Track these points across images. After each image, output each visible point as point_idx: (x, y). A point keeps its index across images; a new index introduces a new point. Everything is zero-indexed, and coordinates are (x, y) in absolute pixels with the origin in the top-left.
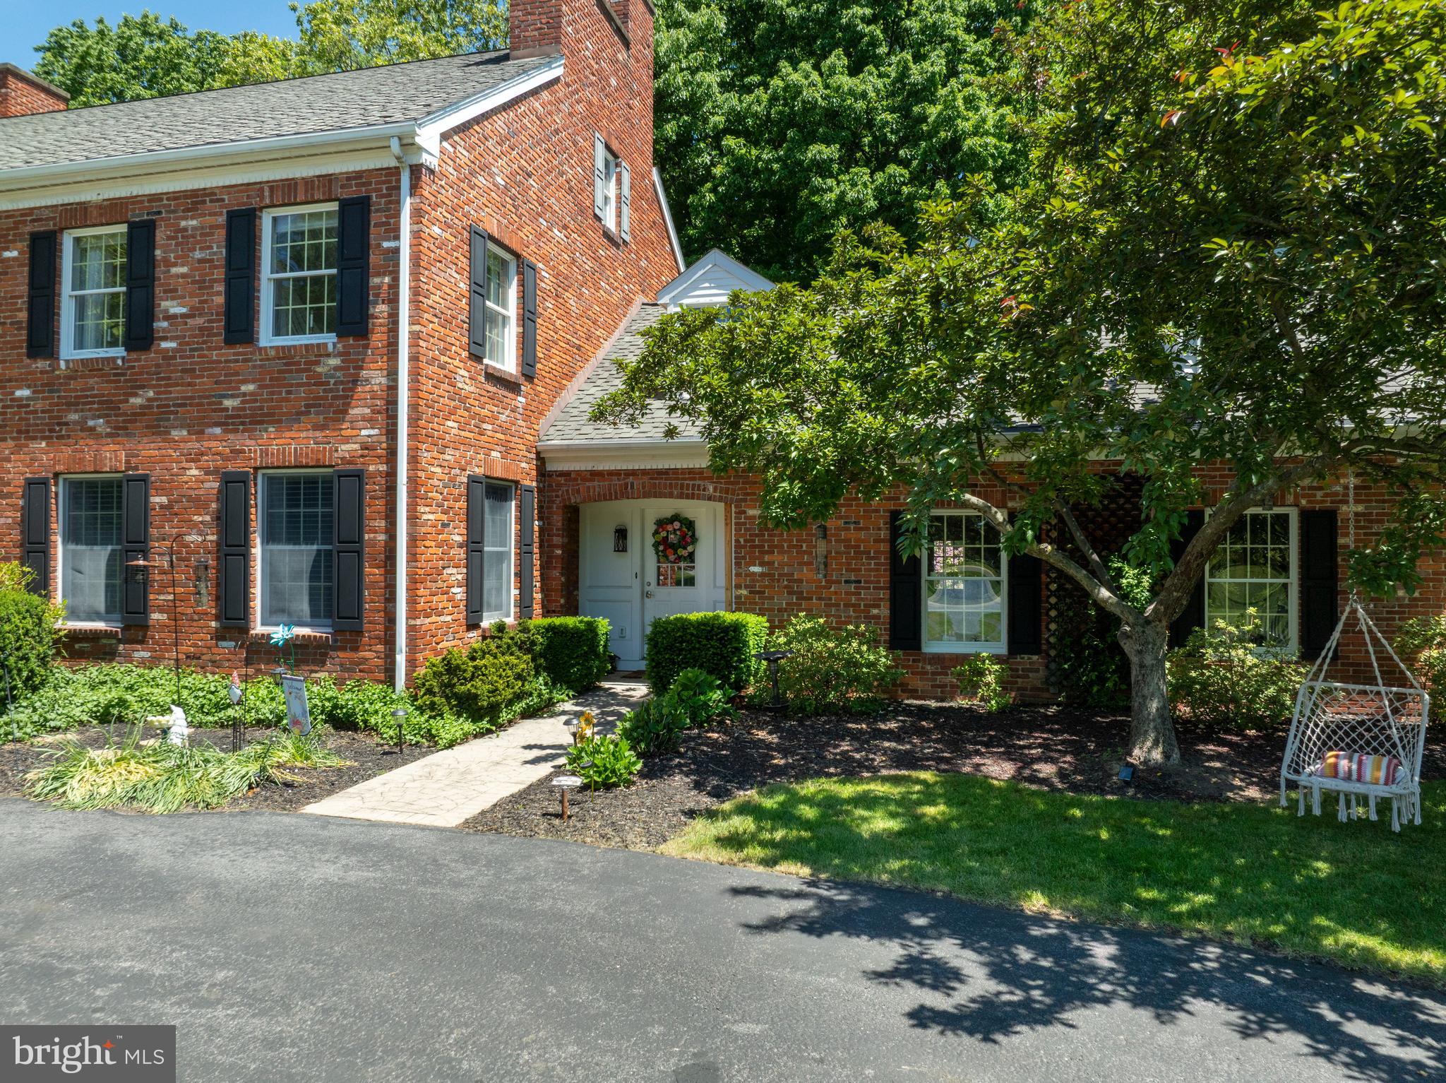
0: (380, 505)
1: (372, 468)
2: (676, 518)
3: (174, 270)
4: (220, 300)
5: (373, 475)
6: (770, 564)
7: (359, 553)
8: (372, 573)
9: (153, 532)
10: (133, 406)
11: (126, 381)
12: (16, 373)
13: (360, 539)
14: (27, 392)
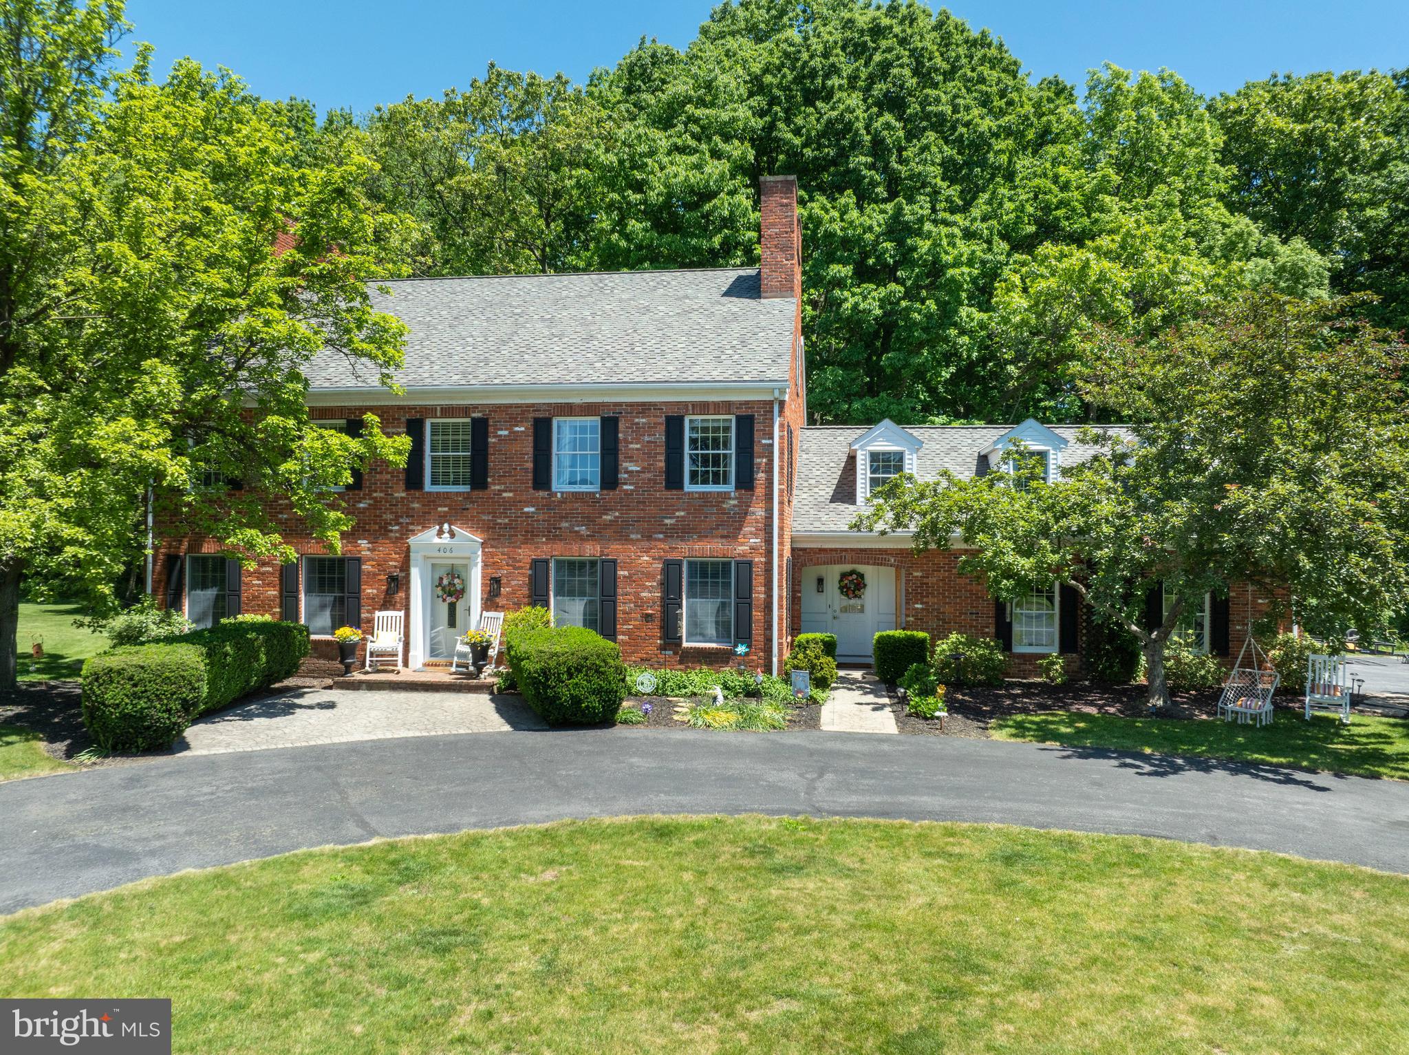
0: (761, 579)
1: (756, 559)
2: (853, 572)
3: (631, 446)
4: (662, 464)
5: (757, 563)
6: (926, 603)
7: (750, 605)
8: (757, 615)
9: (620, 591)
10: (605, 520)
11: (601, 506)
12: (524, 497)
13: (750, 597)
14: (532, 509)
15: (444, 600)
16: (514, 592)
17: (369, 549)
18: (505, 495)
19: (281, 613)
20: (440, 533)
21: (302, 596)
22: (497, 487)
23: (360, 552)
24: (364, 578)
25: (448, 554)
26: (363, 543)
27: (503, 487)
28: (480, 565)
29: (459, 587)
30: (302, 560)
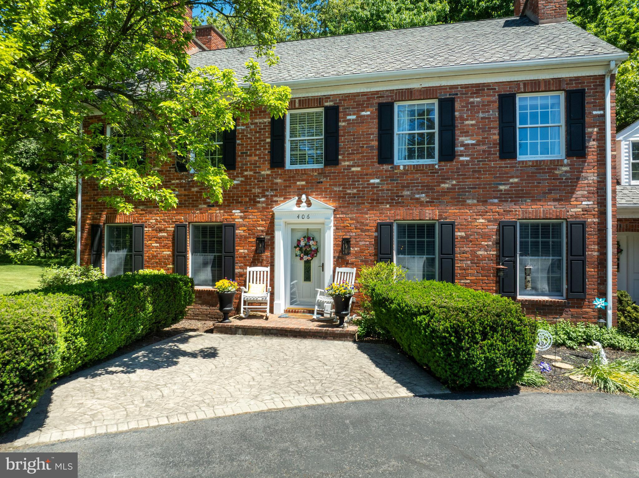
0: (595, 238)
1: (589, 220)
3: (467, 122)
4: (497, 137)
5: (590, 224)
7: (583, 262)
8: (591, 271)
9: (457, 250)
10: (443, 188)
11: (438, 176)
12: (370, 171)
13: (584, 254)
14: (377, 181)
15: (301, 258)
16: (362, 251)
17: (241, 217)
18: (353, 169)
19: (173, 269)
20: (299, 203)
21: (190, 255)
22: (347, 163)
23: (234, 219)
24: (237, 240)
25: (306, 220)
26: (237, 213)
27: (351, 163)
28: (332, 228)
29: (314, 248)
30: (189, 227)
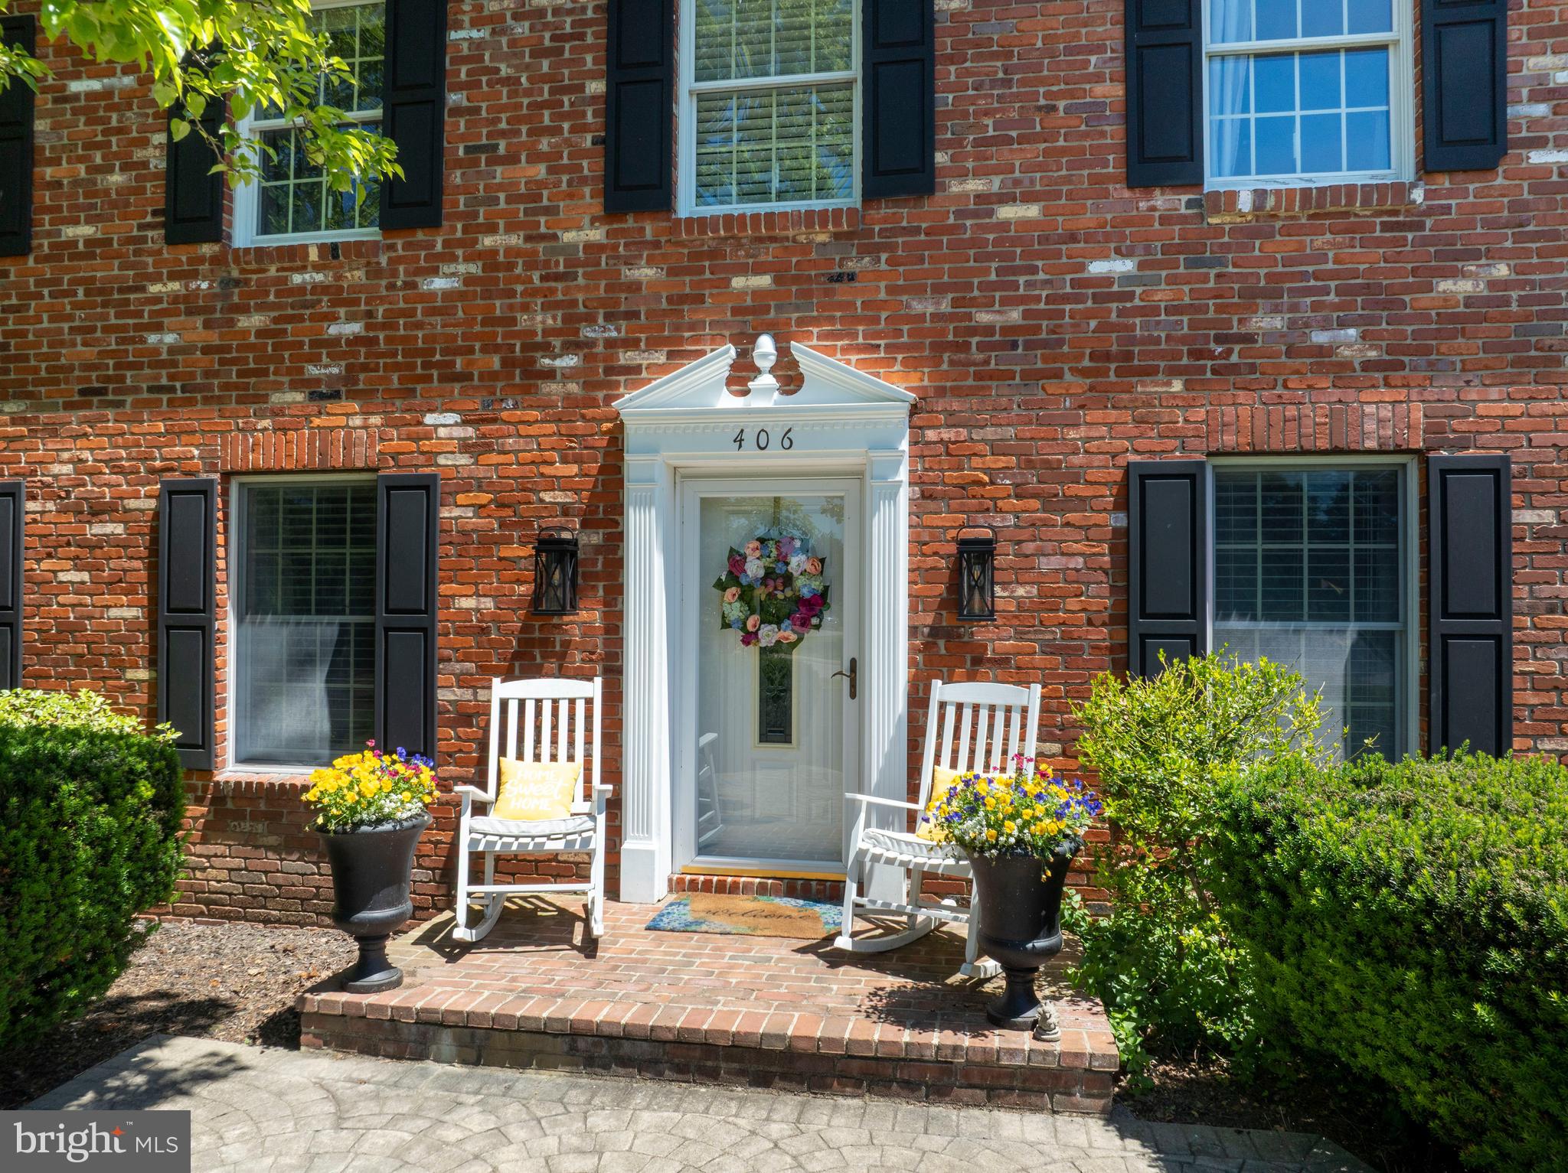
9: (1520, 593)
10: (1447, 299)
12: (1088, 219)
14: (1124, 266)
15: (749, 638)
16: (1048, 601)
17: (465, 447)
18: (1007, 212)
19: (153, 684)
20: (741, 375)
21: (228, 625)
22: (974, 185)
23: (431, 456)
24: (446, 553)
25: (775, 459)
26: (445, 424)
27: (995, 184)
28: (904, 494)
29: (805, 587)
30: (225, 493)
